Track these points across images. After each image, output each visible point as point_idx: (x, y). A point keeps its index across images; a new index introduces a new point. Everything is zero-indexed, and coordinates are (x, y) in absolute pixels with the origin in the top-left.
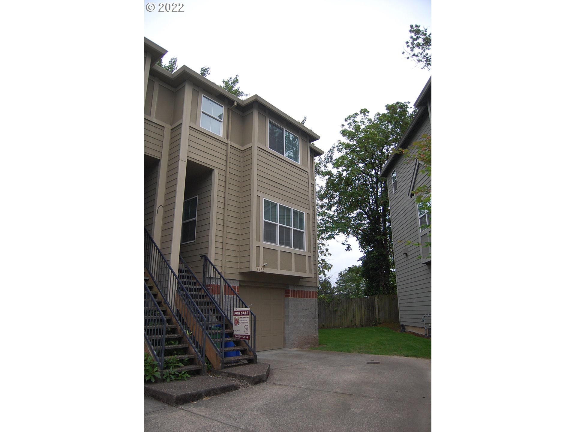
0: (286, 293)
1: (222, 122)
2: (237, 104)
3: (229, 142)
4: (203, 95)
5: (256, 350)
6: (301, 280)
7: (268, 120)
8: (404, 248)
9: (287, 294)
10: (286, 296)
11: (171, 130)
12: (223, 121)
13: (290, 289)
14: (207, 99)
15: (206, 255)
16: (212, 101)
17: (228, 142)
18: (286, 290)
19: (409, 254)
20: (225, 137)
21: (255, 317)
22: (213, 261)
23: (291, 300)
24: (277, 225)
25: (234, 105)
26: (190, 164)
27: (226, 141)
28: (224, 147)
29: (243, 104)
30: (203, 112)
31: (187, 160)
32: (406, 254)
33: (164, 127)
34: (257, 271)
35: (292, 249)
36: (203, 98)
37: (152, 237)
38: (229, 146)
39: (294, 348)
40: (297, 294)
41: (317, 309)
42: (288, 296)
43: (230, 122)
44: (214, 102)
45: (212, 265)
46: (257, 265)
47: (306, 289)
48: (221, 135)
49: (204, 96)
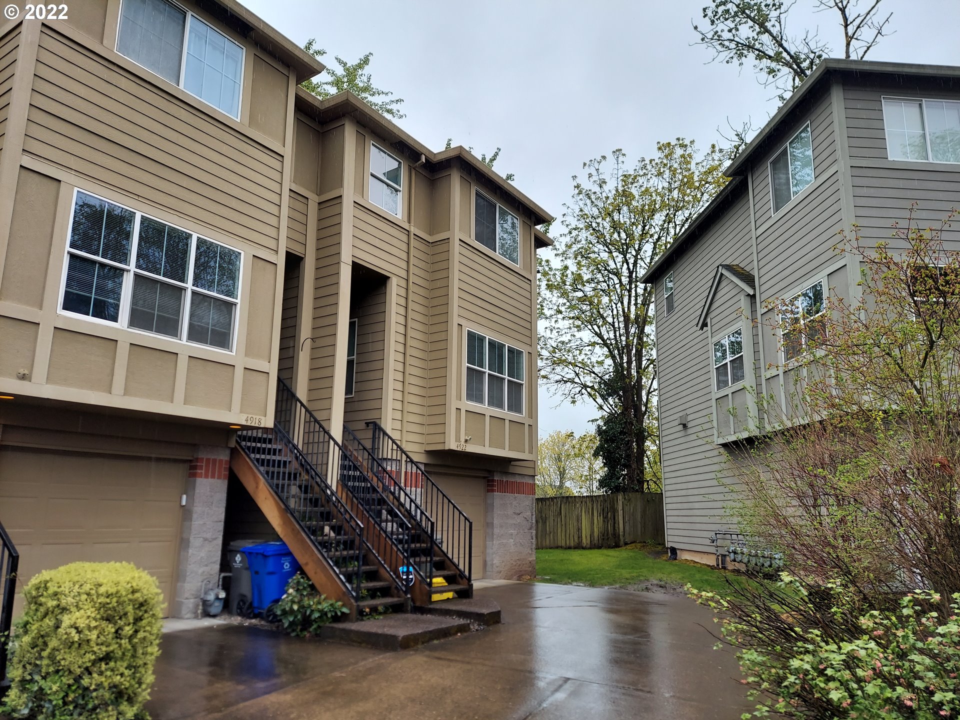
0: (488, 486)
1: (400, 191)
2: (426, 159)
3: (413, 230)
4: (372, 142)
5: (473, 577)
6: (513, 463)
7: (474, 189)
8: (681, 414)
9: (490, 486)
10: (488, 491)
11: (319, 203)
12: (401, 189)
13: (496, 478)
14: (377, 150)
15: (378, 421)
16: (385, 153)
17: (410, 228)
18: (488, 481)
19: (689, 425)
20: (406, 219)
21: (471, 524)
22: (389, 432)
23: (498, 498)
24: (485, 373)
25: (420, 162)
26: (357, 268)
27: (406, 226)
28: (404, 238)
29: (435, 160)
30: (372, 175)
31: (353, 261)
32: (685, 426)
33: (307, 198)
34: (456, 449)
35: (504, 413)
36: (372, 148)
37: (293, 390)
38: (412, 236)
39: (500, 578)
40: (507, 488)
41: (534, 513)
42: (493, 491)
43: (413, 191)
44: (388, 155)
45: (389, 437)
46: (458, 439)
47: (518, 479)
48: (399, 216)
49: (373, 144)
